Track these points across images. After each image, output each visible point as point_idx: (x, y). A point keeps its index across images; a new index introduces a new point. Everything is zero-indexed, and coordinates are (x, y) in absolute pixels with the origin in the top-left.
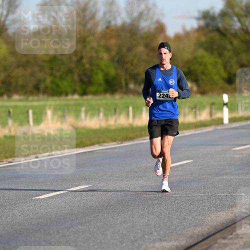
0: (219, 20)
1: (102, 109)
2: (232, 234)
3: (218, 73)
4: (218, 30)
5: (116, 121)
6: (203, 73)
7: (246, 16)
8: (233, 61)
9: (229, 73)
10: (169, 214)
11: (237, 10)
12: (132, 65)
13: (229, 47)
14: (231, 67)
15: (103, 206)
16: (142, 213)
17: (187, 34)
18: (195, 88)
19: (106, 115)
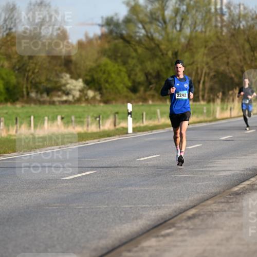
0: (122, 27)
1: (2, 119)
2: (136, 247)
3: (122, 81)
4: (122, 37)
5: (16, 132)
6: (107, 82)
7: (151, 23)
8: (137, 69)
9: (134, 82)
10: (72, 226)
11: (141, 16)
12: (33, 73)
13: (134, 54)
14: (136, 75)
15: (4, 218)
16: (44, 225)
17: (90, 41)
18: (98, 97)
19: (7, 125)
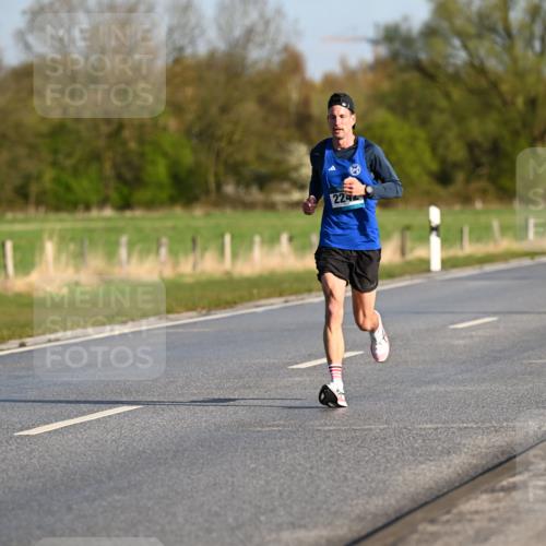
0: (419, 44)
1: (164, 240)
2: (448, 512)
3: (417, 160)
4: (419, 67)
5: (194, 266)
7: (480, 36)
8: (451, 135)
9: (443, 161)
10: (312, 468)
11: (459, 22)
12: (230, 142)
13: (443, 103)
14: (447, 147)
15: (167, 451)
16: (253, 466)
17: (351, 76)
19: (173, 253)
